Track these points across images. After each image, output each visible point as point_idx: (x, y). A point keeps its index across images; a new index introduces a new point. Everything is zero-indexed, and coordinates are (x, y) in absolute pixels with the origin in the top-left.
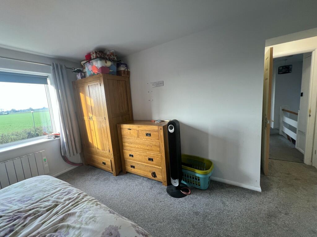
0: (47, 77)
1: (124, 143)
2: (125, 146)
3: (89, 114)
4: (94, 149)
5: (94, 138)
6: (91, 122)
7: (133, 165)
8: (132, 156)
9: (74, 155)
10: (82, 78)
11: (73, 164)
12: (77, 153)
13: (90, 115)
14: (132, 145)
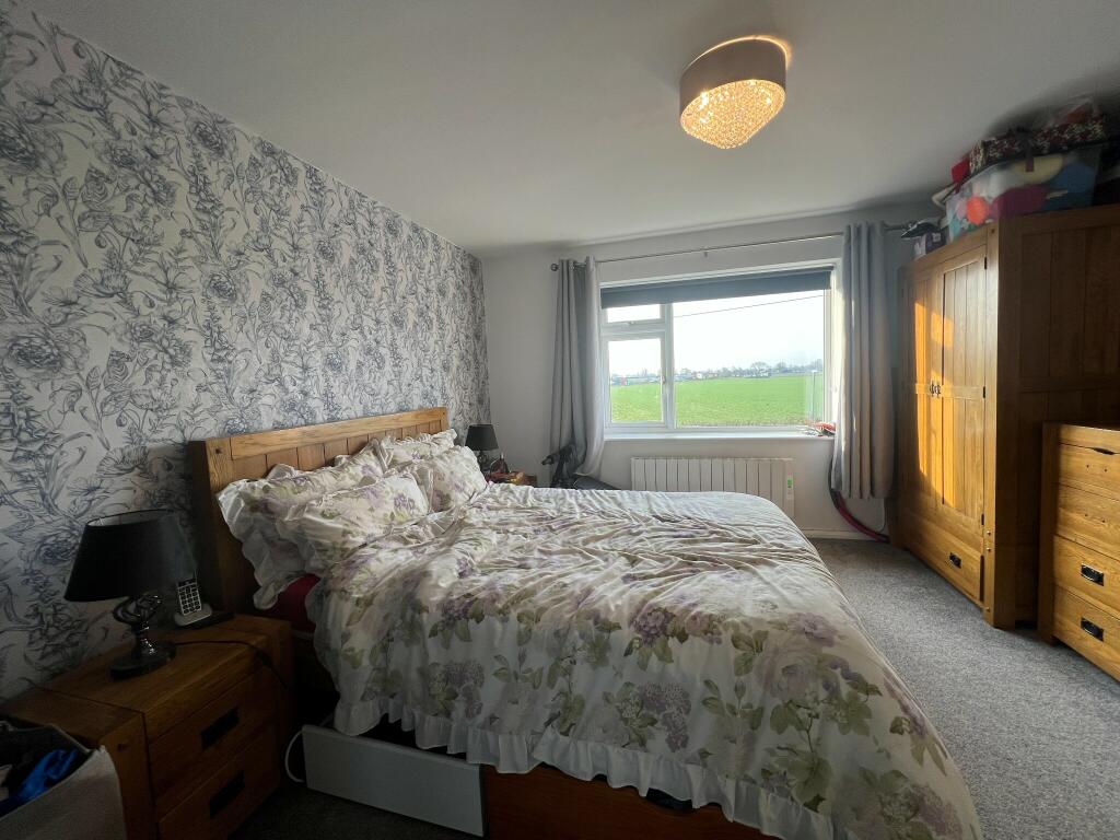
0: (832, 268)
1: (1065, 507)
2: (1065, 524)
3: (933, 373)
4: (930, 501)
5: (936, 460)
6: (936, 402)
7: (1097, 622)
8: (1099, 579)
9: (861, 497)
10: (928, 250)
11: (857, 524)
12: (872, 493)
13: (936, 378)
14: (1103, 528)
